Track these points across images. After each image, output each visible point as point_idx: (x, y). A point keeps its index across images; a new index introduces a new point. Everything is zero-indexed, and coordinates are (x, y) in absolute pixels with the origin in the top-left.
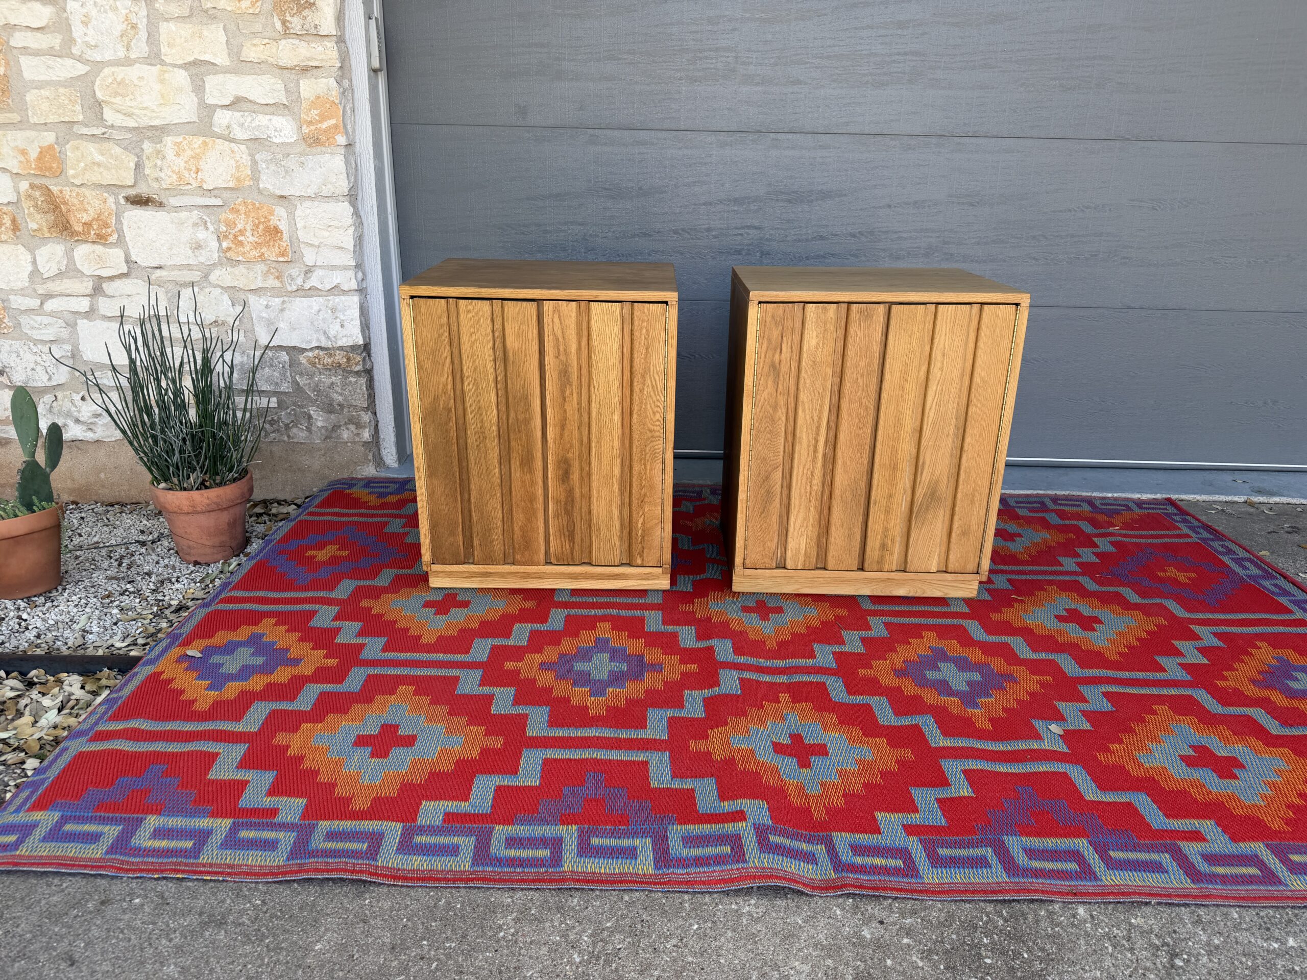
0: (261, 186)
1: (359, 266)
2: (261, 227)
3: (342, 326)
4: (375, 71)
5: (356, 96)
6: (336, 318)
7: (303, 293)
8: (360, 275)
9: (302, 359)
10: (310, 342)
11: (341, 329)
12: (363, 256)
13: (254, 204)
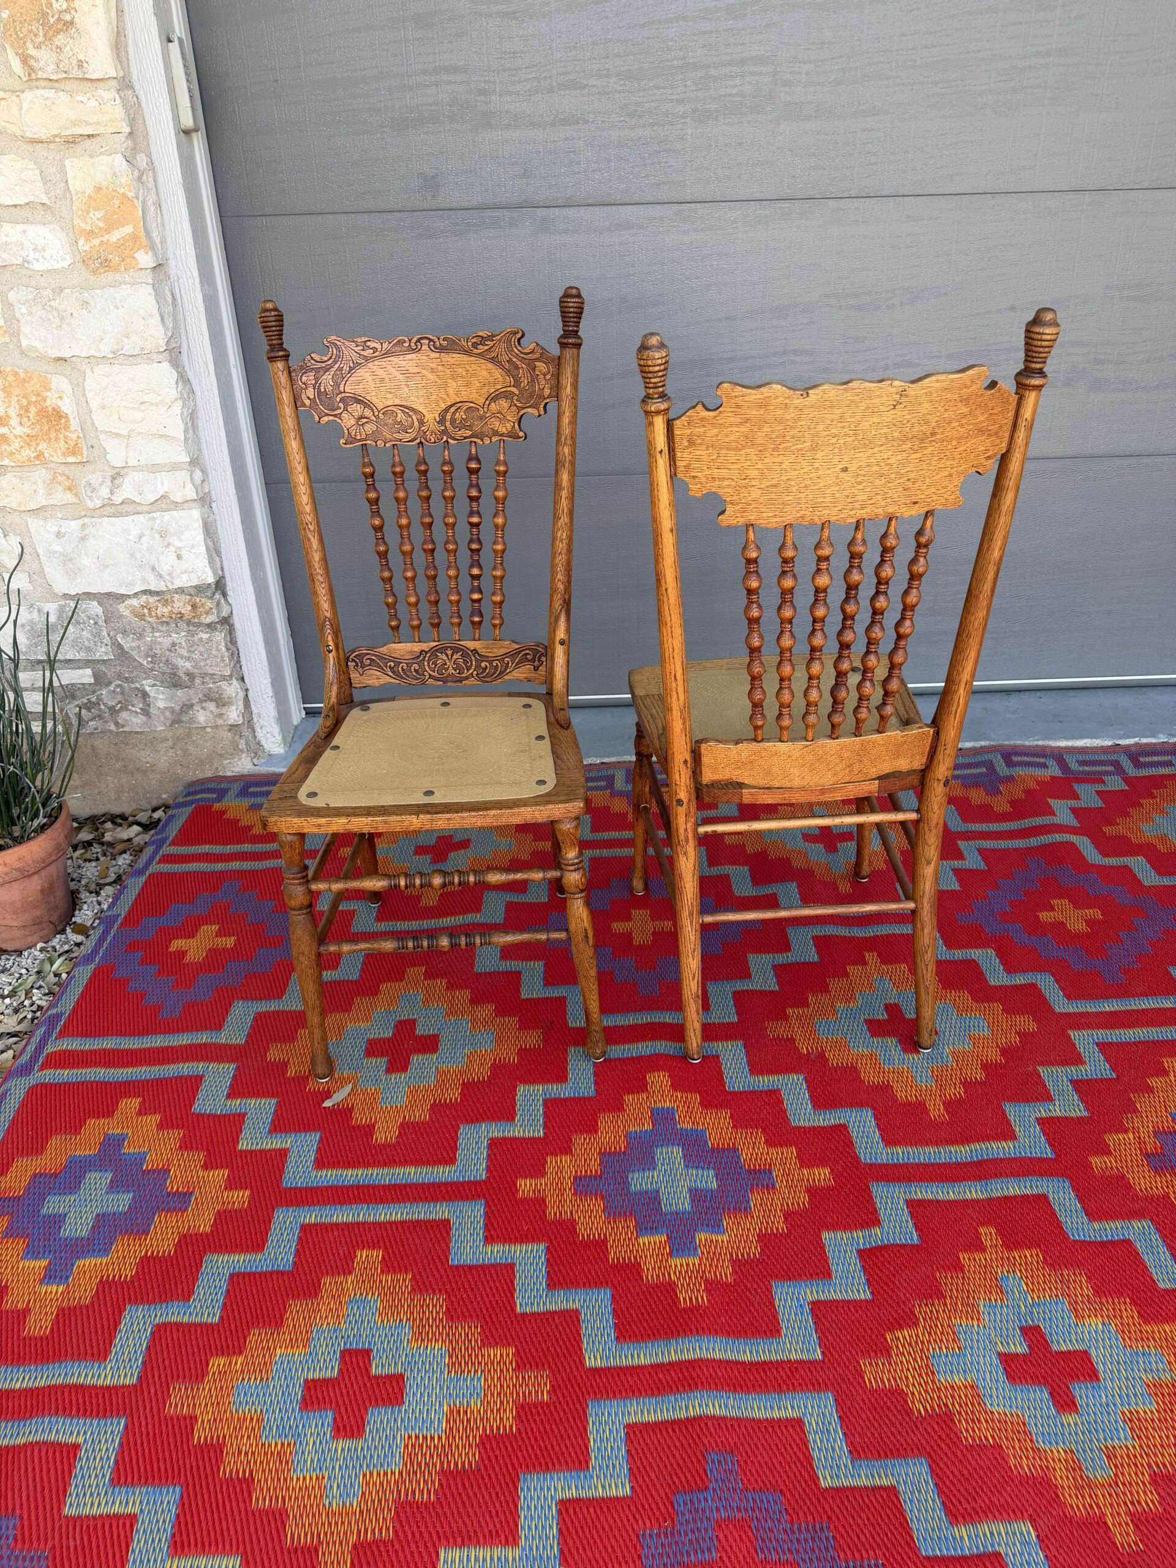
0: (24, 343)
1: (196, 462)
2: (33, 409)
3: (179, 557)
4: (187, 132)
5: (161, 179)
6: (169, 544)
7: (112, 510)
8: (198, 475)
9: (123, 609)
10: (132, 584)
11: (178, 562)
12: (199, 443)
13: (16, 374)
